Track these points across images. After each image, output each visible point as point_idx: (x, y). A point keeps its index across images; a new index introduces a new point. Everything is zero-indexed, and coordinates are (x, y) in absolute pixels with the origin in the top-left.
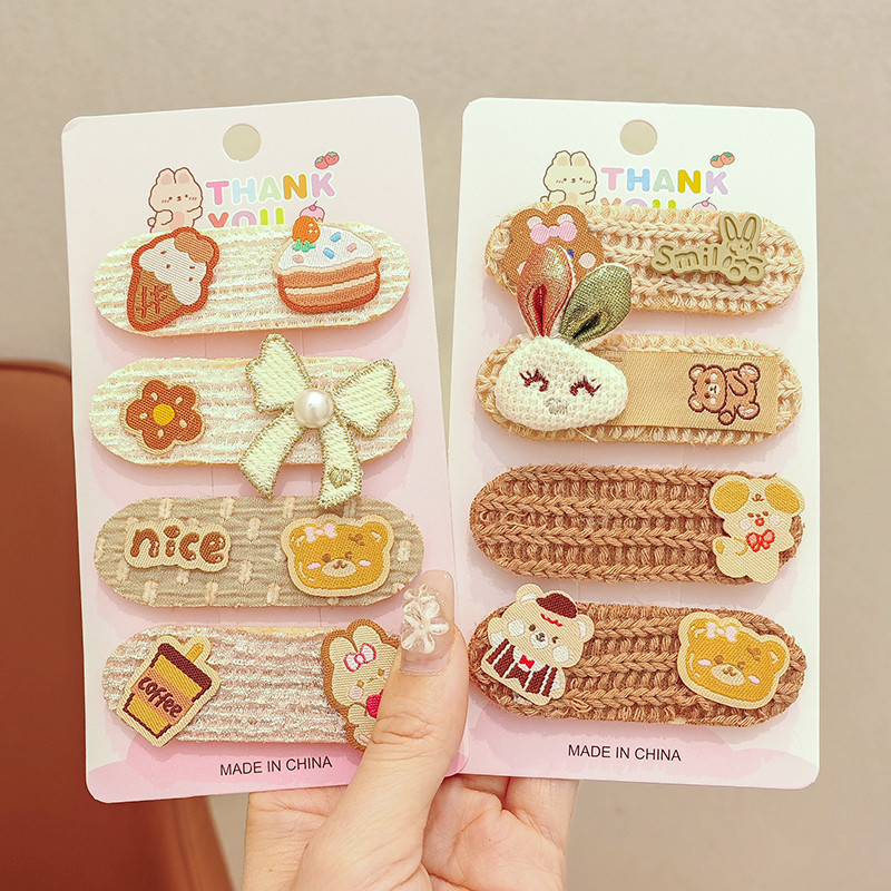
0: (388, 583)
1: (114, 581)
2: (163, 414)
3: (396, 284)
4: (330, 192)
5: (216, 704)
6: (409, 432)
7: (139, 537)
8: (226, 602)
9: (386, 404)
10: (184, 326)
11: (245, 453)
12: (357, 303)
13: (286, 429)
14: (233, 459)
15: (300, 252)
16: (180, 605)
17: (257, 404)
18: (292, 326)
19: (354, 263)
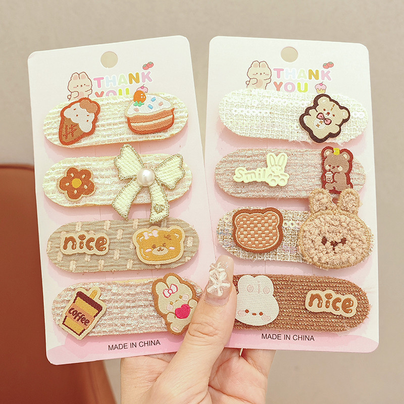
0: (183, 257)
1: (56, 262)
2: (77, 183)
3: (182, 120)
4: (150, 80)
5: (106, 318)
6: (190, 187)
7: (67, 240)
8: (109, 269)
9: (179, 174)
10: (85, 142)
11: (115, 200)
12: (164, 129)
13: (133, 187)
14: (110, 202)
15: (137, 107)
16: (87, 271)
17: (120, 176)
18: (134, 141)
19: (162, 111)
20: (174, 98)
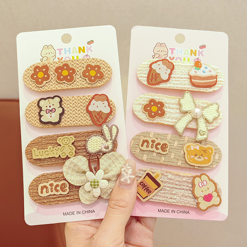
1: (135, 153)
2: (154, 109)
3: (221, 83)
4: (203, 56)
7: (144, 142)
8: (166, 163)
9: (216, 115)
10: (162, 86)
12: (210, 86)
13: (188, 118)
14: (173, 124)
15: (196, 70)
16: (153, 162)
17: (181, 110)
18: (192, 90)
19: (211, 75)
20: (217, 69)
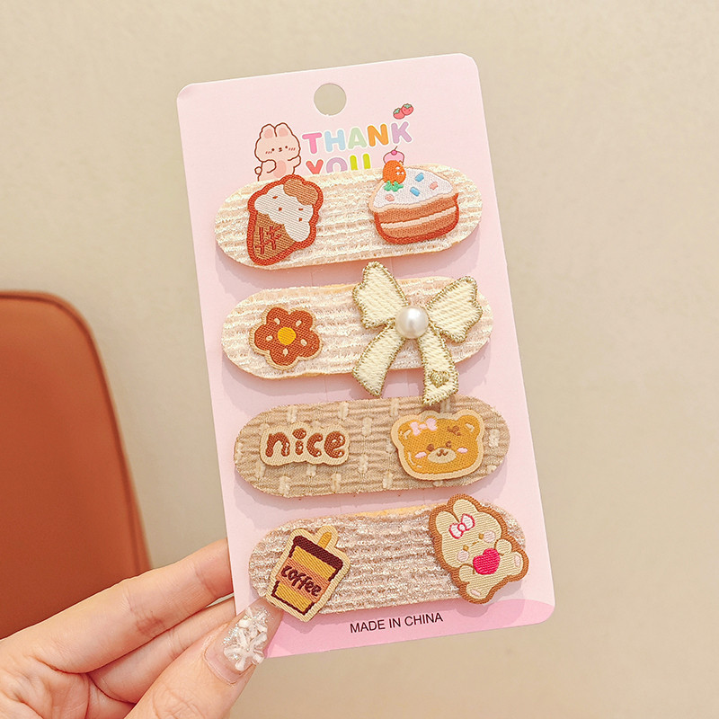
1: (252, 479)
2: (286, 336)
3: (472, 214)
4: (408, 139)
5: (349, 580)
6: (490, 336)
7: (272, 440)
8: (349, 489)
9: (471, 314)
10: (297, 259)
11: (357, 364)
12: (440, 233)
13: (389, 341)
14: (348, 369)
15: (391, 192)
16: (310, 494)
17: (364, 322)
18: (387, 256)
19: (437, 198)
20: (457, 174)
